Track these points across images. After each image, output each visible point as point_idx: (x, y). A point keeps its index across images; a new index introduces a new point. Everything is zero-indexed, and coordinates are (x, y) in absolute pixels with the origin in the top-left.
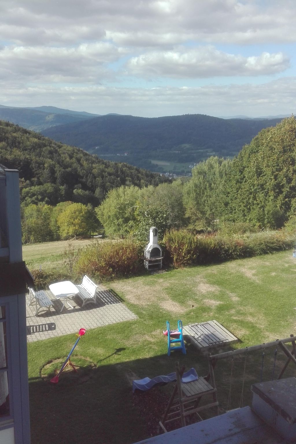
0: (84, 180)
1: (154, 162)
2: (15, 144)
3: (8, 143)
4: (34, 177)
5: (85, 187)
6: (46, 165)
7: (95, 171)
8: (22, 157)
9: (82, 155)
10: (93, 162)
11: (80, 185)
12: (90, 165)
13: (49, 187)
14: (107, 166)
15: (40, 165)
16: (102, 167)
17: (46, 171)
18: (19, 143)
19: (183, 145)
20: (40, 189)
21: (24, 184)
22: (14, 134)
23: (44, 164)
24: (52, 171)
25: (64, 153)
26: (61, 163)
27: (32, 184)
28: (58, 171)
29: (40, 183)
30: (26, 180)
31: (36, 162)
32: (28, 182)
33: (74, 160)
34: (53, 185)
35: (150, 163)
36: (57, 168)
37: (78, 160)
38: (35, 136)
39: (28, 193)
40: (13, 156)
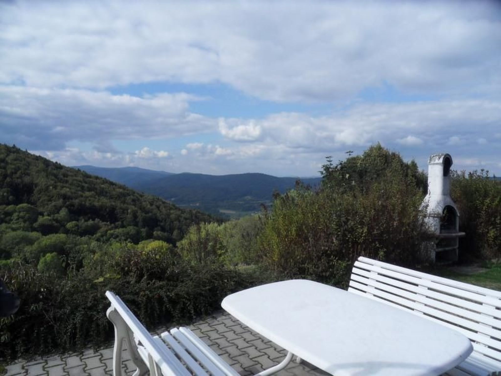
0: (162, 224)
1: (222, 211)
2: (102, 193)
3: (96, 193)
4: (118, 221)
5: (163, 229)
6: (129, 211)
7: (173, 216)
8: (109, 204)
9: (161, 203)
10: (171, 209)
11: (159, 228)
12: (168, 211)
13: (131, 229)
14: (183, 212)
15: (125, 211)
16: (179, 213)
17: (129, 216)
18: (106, 192)
19: (246, 197)
20: (123, 231)
21: (110, 227)
22: (103, 186)
23: (127, 210)
24: (135, 216)
25: (145, 201)
26: (143, 209)
27: (116, 227)
28: (140, 216)
29: (123, 226)
30: (111, 223)
31: (121, 208)
32: (113, 225)
33: (154, 207)
34: (135, 227)
35: (218, 211)
36: (139, 213)
37: (158, 207)
38: (120, 187)
39: (112, 235)
40: (100, 203)
